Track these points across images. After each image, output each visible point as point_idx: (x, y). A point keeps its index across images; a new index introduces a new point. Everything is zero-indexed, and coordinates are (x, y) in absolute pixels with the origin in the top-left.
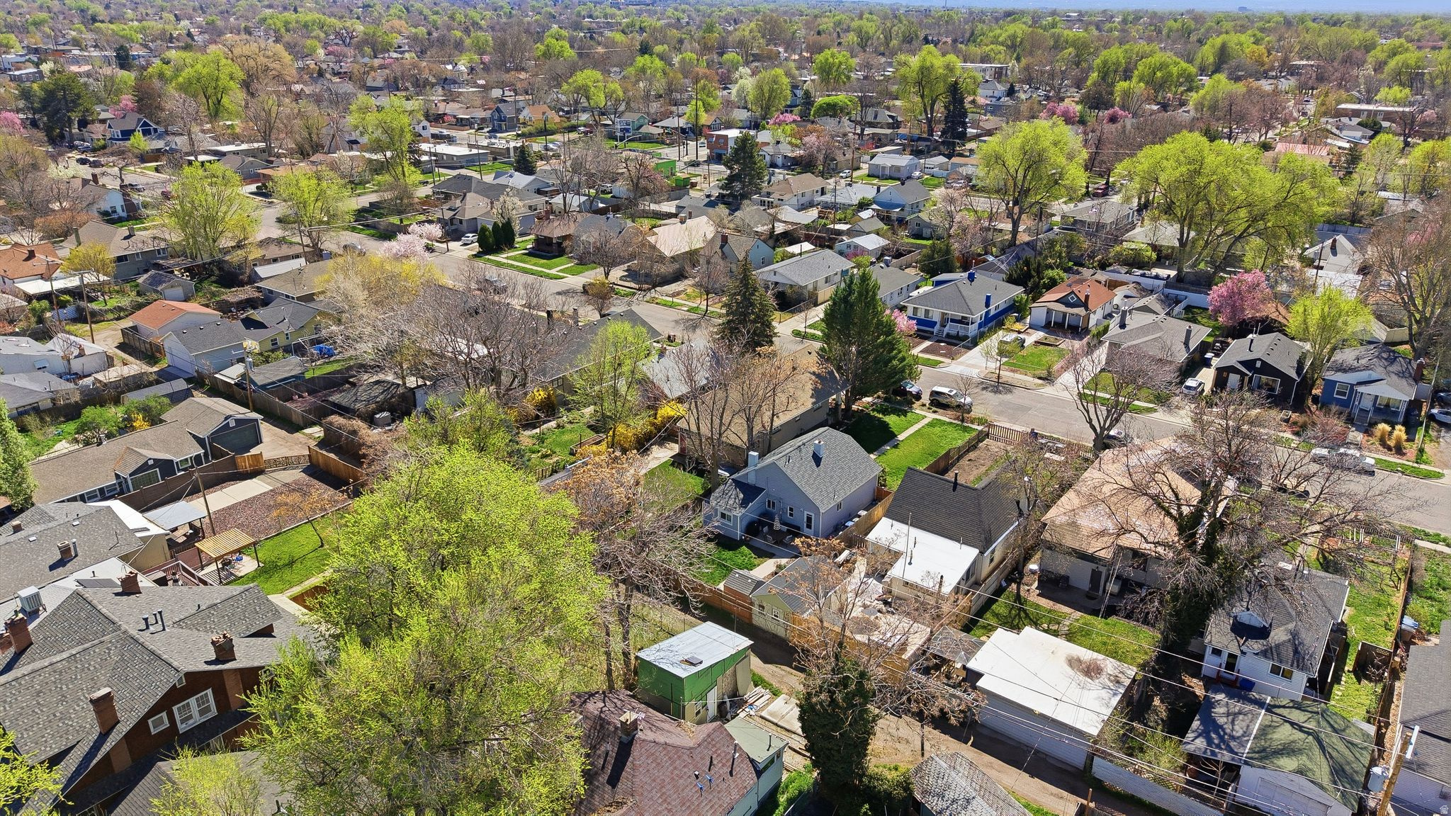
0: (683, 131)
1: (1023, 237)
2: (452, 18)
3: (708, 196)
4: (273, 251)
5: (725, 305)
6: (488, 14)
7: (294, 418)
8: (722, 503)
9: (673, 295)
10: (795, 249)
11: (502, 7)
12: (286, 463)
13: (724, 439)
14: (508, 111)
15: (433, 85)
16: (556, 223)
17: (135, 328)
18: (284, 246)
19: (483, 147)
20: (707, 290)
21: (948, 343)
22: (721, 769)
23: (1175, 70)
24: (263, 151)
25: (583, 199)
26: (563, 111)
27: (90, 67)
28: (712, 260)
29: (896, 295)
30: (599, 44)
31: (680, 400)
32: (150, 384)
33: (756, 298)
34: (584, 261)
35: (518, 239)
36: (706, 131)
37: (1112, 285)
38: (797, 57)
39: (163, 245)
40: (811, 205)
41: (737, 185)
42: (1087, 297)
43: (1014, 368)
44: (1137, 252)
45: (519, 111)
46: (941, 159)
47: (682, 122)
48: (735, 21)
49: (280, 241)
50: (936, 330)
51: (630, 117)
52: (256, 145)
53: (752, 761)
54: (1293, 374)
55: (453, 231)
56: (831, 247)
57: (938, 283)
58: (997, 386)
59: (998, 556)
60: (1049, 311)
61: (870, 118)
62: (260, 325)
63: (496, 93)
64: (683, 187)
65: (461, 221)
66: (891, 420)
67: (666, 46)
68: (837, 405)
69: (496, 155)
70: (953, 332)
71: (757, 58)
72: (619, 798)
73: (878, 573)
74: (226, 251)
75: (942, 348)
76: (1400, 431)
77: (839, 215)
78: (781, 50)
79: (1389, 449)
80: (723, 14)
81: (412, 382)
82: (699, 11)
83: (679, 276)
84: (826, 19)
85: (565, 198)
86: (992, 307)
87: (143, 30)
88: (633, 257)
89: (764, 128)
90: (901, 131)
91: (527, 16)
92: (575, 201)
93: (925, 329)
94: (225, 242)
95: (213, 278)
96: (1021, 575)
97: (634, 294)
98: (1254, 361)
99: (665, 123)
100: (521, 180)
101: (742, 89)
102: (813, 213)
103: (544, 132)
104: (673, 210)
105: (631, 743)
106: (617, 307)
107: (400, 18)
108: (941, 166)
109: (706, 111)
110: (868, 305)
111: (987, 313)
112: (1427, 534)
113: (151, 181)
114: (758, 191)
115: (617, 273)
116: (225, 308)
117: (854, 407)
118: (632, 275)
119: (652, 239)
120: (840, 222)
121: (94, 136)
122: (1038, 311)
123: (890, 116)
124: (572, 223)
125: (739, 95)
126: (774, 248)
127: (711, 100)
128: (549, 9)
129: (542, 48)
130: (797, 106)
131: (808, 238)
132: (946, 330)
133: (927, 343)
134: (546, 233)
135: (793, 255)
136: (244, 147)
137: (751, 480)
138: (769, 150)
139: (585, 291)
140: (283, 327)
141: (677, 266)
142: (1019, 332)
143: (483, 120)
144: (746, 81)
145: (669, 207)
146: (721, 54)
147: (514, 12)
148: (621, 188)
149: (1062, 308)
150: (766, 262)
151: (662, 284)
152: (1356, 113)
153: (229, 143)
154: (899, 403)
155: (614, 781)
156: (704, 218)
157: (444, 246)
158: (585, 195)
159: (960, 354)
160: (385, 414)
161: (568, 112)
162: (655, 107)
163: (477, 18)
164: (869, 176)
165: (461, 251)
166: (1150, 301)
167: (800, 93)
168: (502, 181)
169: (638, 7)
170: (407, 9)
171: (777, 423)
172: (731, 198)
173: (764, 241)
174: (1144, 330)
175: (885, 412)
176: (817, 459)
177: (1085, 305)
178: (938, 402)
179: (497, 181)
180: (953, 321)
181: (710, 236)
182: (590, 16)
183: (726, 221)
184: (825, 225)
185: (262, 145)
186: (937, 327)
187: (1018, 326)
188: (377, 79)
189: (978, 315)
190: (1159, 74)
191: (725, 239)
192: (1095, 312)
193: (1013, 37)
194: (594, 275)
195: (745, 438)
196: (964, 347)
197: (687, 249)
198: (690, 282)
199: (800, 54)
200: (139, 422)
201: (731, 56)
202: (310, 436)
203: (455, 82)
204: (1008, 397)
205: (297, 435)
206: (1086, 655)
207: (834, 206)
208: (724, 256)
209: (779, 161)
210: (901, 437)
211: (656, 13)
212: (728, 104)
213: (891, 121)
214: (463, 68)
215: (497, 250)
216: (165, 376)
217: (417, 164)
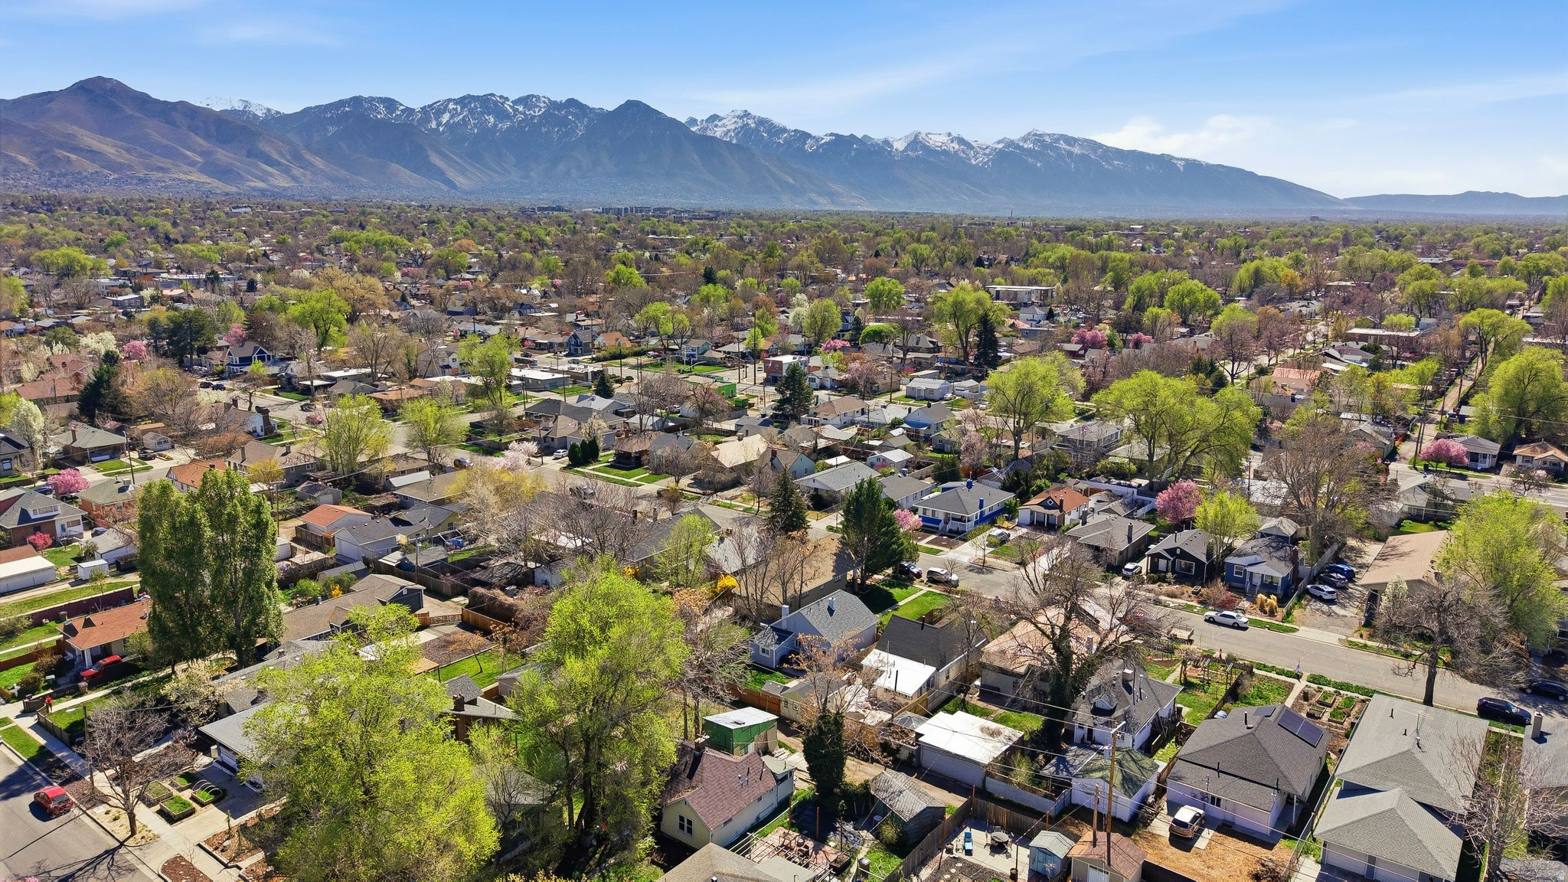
0: (743, 355)
1: (1025, 452)
2: (518, 235)
3: (764, 416)
4: (403, 465)
5: (770, 504)
6: (553, 229)
7: (444, 590)
8: (763, 641)
9: (731, 499)
10: (832, 461)
11: (565, 222)
12: (445, 621)
13: (765, 600)
14: (584, 337)
15: (510, 310)
16: (634, 441)
17: (305, 526)
18: (411, 461)
19: (563, 372)
20: (759, 494)
21: (949, 537)
22: (755, 776)
23: (1201, 297)
24: (368, 375)
25: (656, 419)
26: (633, 335)
27: (182, 291)
28: (764, 470)
29: (911, 499)
30: (665, 264)
31: (735, 574)
32: (332, 566)
33: (793, 498)
34: (658, 472)
35: (601, 454)
36: (764, 354)
37: (1088, 493)
38: (854, 278)
39: (312, 461)
40: (853, 423)
41: (788, 407)
42: (1061, 501)
43: (996, 555)
44: (1119, 466)
45: (594, 338)
46: (972, 383)
47: (742, 347)
48: (797, 238)
49: (405, 457)
50: (940, 526)
51: (695, 344)
52: (363, 371)
53: (774, 774)
54: (1203, 559)
55: (547, 448)
56: (865, 460)
57: (944, 490)
58: (982, 568)
59: (953, 675)
60: (1032, 513)
61: (912, 343)
62: (407, 523)
63: (570, 318)
64: (742, 407)
65: (553, 439)
66: (896, 592)
67: (728, 271)
68: (854, 579)
69: (576, 378)
70: (954, 528)
71: (815, 280)
72: (693, 784)
73: (869, 684)
74: (363, 465)
75: (944, 540)
76: (1273, 600)
77: (875, 432)
78: (839, 271)
79: (1265, 613)
80: (785, 230)
81: (531, 565)
82: (762, 226)
83: (736, 483)
84: (885, 238)
85: (641, 420)
86: (986, 509)
87: (221, 251)
88: (698, 468)
89: (816, 354)
90: (940, 355)
91: (591, 231)
92: (649, 421)
93: (930, 526)
94: (362, 458)
95: (352, 487)
96: (968, 688)
97: (699, 498)
98: (1176, 549)
99: (727, 348)
100: (600, 403)
101: (798, 315)
102: (852, 431)
103: (619, 356)
104: (733, 428)
105: (701, 756)
106: (685, 508)
107: (466, 235)
108: (971, 388)
109: (764, 336)
110: (874, 504)
111: (982, 513)
112: (1265, 666)
113: (273, 403)
114: (806, 411)
115: (685, 481)
116: (370, 509)
117: (868, 582)
118: (698, 482)
119: (714, 454)
120: (874, 438)
121: (213, 362)
122: (1024, 513)
123: (931, 342)
124: (647, 440)
125: (795, 321)
126: (815, 461)
127: (769, 327)
128: (614, 225)
129: (612, 274)
130: (847, 331)
131: (846, 453)
132: (949, 527)
133: (933, 537)
134: (626, 449)
135: (831, 466)
136: (353, 372)
137: (784, 626)
138: (819, 374)
139: (660, 494)
140: (425, 524)
141: (734, 475)
142: (1008, 529)
143: (561, 345)
144: (802, 308)
145: (729, 425)
146: (782, 277)
147: (578, 227)
148: (688, 409)
149: (1041, 510)
150: (808, 472)
151: (723, 489)
152: (1363, 337)
153: (337, 369)
154: (904, 580)
155: (691, 776)
156: (758, 436)
157: (540, 460)
158: (657, 415)
159: (958, 545)
160: (513, 587)
161: (637, 337)
162: (718, 331)
163: (541, 233)
164: (906, 397)
165: (553, 464)
166: (1116, 505)
167: (851, 319)
168: (584, 404)
169: (701, 222)
170: (472, 225)
171: (805, 589)
172: (781, 418)
173: (809, 456)
174: (1097, 526)
175: (892, 586)
176: (831, 611)
177: (1060, 507)
178: (933, 579)
179: (581, 405)
180: (954, 519)
181: (762, 451)
182: (654, 233)
183: (776, 438)
184: (860, 441)
185: (368, 370)
186: (942, 523)
187: (1006, 524)
188: (456, 303)
189: (974, 514)
190: (1187, 300)
191: (774, 453)
192: (1069, 514)
193: (1063, 259)
194: (666, 483)
195: (781, 599)
196: (960, 539)
197: (743, 461)
198: (744, 488)
199: (857, 276)
200: (337, 591)
201: (790, 280)
202: (458, 603)
203: (531, 307)
204: (989, 576)
205: (447, 602)
206: (994, 726)
207: (870, 425)
208: (773, 467)
209: (828, 384)
210: (900, 604)
211: (718, 228)
212: (786, 329)
213: (931, 346)
214: (536, 292)
215: (585, 462)
216: (341, 561)
217: (509, 387)
